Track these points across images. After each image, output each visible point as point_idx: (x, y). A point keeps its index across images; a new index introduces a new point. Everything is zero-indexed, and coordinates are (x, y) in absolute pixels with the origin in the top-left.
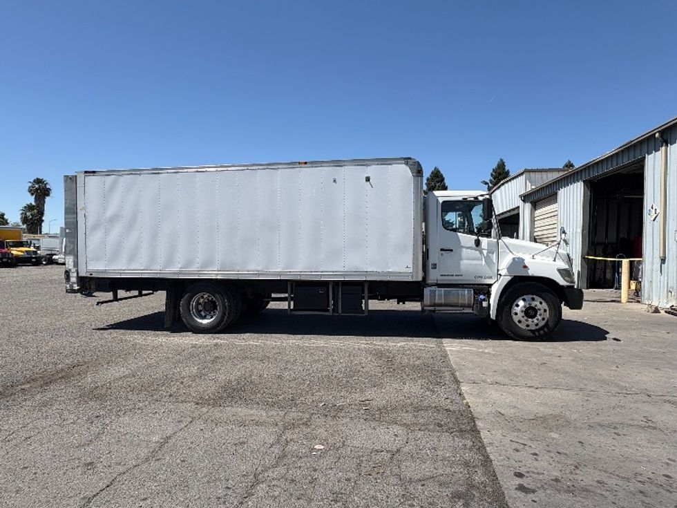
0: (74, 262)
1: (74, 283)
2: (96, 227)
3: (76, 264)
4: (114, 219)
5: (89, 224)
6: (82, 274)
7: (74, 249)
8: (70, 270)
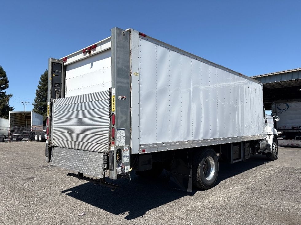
0: (126, 137)
1: (126, 164)
2: (148, 97)
3: (128, 140)
4: (163, 91)
5: (143, 93)
6: (135, 151)
7: (126, 120)
8: (122, 147)
